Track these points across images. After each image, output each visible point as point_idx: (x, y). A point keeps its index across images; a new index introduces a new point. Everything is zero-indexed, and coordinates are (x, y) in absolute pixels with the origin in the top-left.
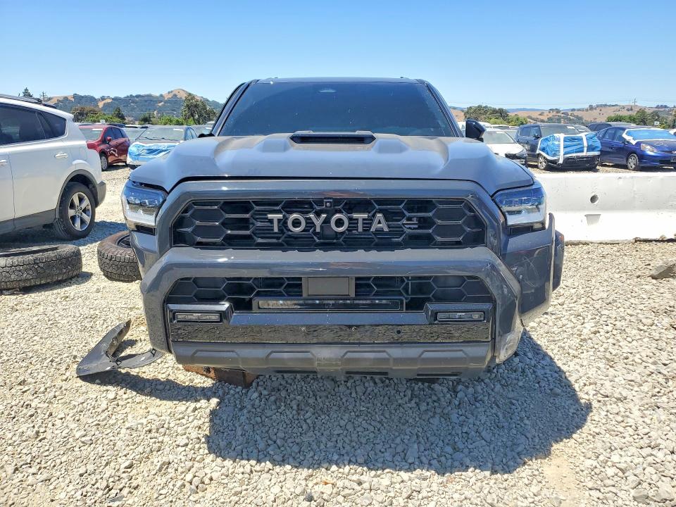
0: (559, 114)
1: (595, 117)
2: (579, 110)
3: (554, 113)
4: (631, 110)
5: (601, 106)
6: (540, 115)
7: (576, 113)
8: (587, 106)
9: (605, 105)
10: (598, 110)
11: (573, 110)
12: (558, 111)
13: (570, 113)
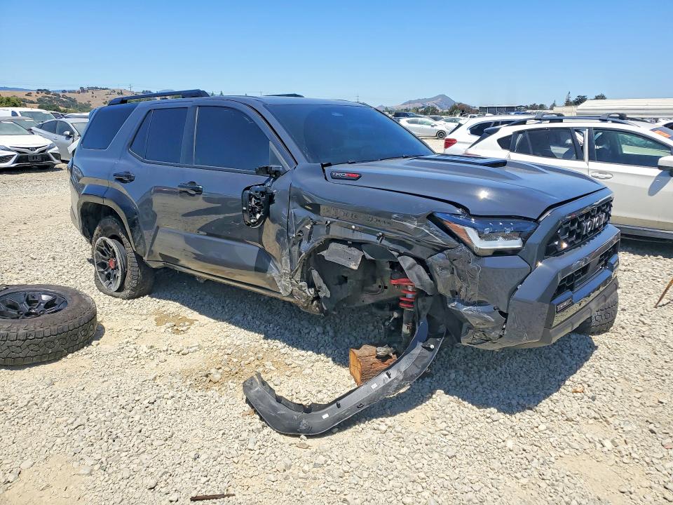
0: (50, 96)
1: (89, 100)
2: (70, 92)
3: (44, 94)
4: (122, 94)
5: (92, 88)
6: (26, 95)
7: (68, 95)
8: (78, 89)
9: (97, 88)
10: (90, 93)
11: (64, 91)
12: (48, 92)
13: (61, 94)
